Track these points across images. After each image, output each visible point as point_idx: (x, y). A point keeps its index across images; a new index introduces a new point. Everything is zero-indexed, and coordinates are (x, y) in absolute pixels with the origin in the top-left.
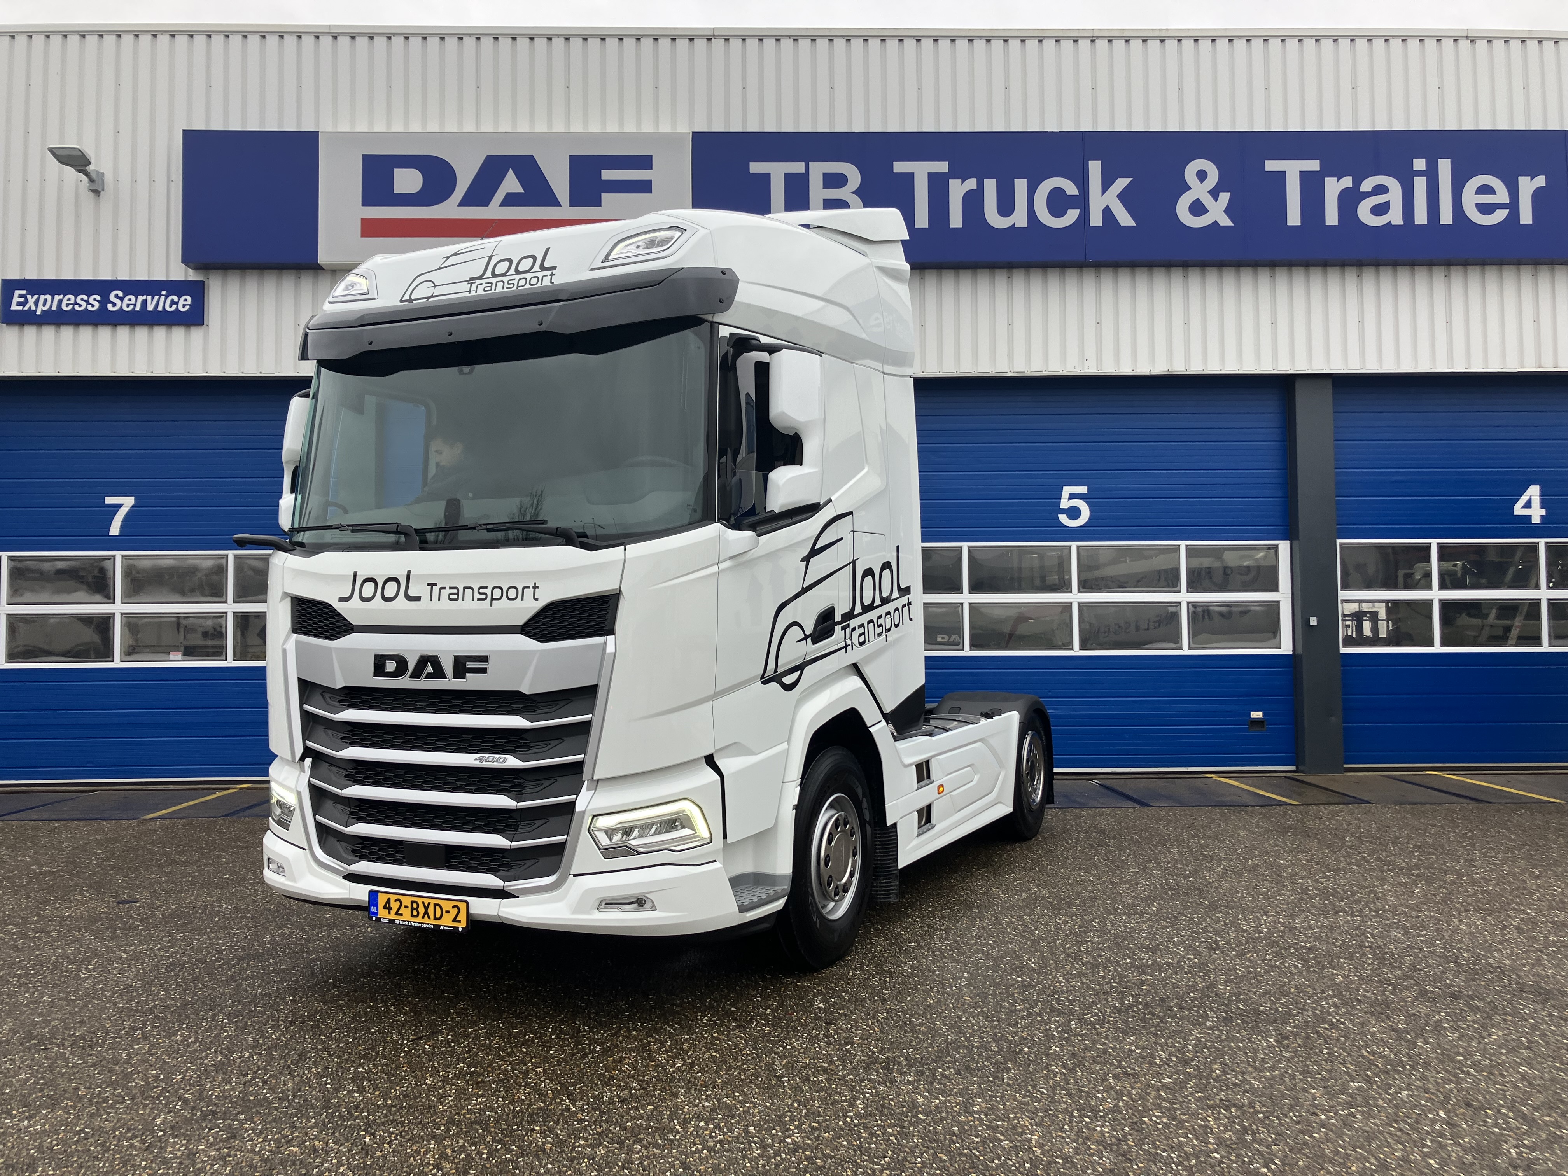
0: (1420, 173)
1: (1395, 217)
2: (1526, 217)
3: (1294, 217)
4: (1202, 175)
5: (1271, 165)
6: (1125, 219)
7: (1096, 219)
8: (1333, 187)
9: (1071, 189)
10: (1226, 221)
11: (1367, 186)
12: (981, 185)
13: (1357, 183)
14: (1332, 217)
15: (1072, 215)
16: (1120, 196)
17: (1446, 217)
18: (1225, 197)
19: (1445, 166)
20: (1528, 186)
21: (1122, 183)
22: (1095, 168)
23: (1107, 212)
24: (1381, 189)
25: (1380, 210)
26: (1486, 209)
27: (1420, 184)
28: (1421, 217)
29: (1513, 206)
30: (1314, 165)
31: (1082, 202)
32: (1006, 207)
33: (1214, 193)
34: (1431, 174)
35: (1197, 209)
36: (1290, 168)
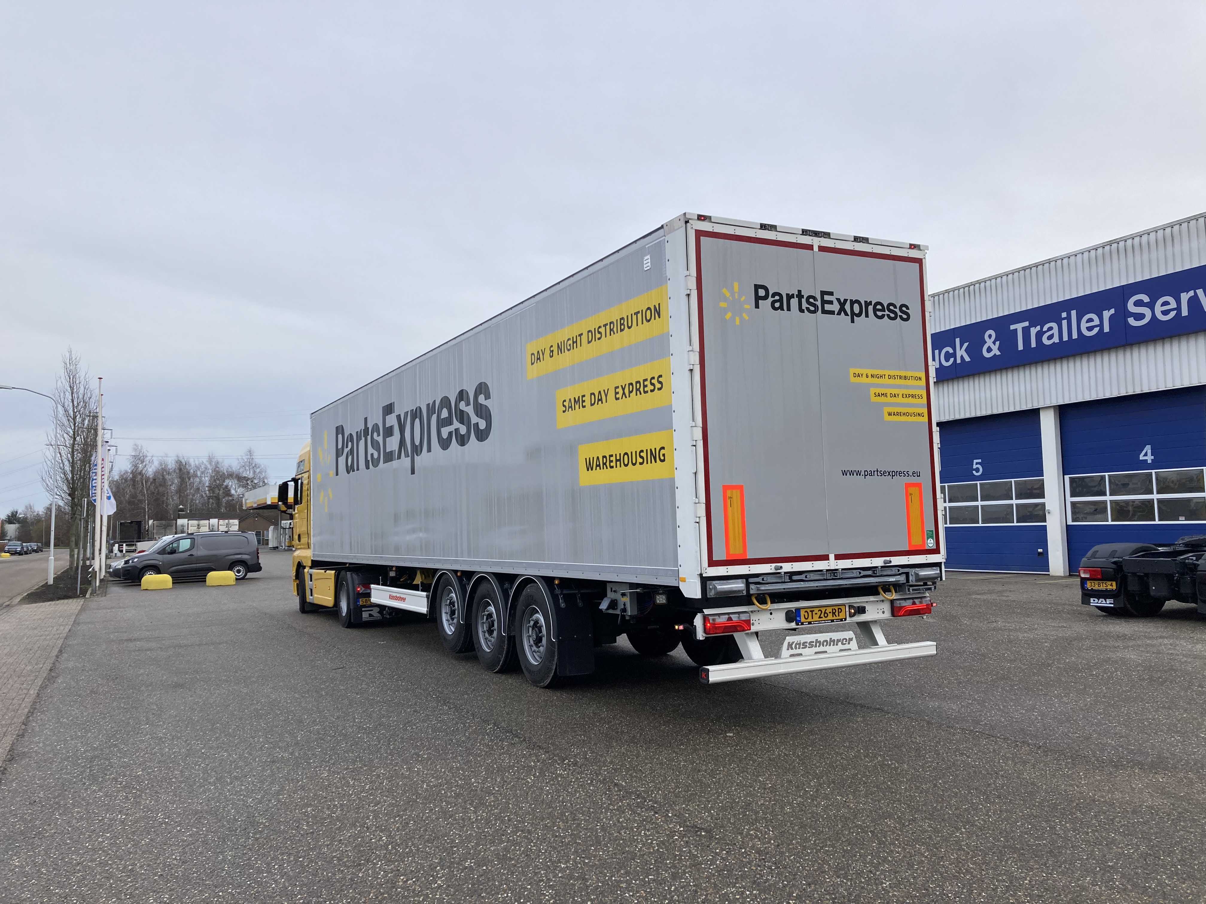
0: (1064, 319)
1: (1056, 339)
2: (1107, 329)
3: (1021, 347)
4: (990, 336)
5: (1012, 327)
6: (967, 359)
7: (959, 361)
8: (1034, 331)
9: (951, 351)
10: (998, 353)
11: (1045, 329)
13: (1042, 328)
14: (1033, 345)
15: (952, 360)
16: (965, 350)
17: (1075, 336)
18: (998, 343)
19: (1074, 313)
20: (1107, 314)
21: (966, 345)
22: (958, 340)
23: (962, 357)
24: (1050, 329)
25: (1050, 337)
26: (1090, 329)
27: (1065, 323)
28: (1065, 338)
29: (1101, 325)
30: (1026, 324)
31: (954, 355)
33: (994, 343)
34: (1069, 318)
35: (989, 350)
36: (1019, 327)
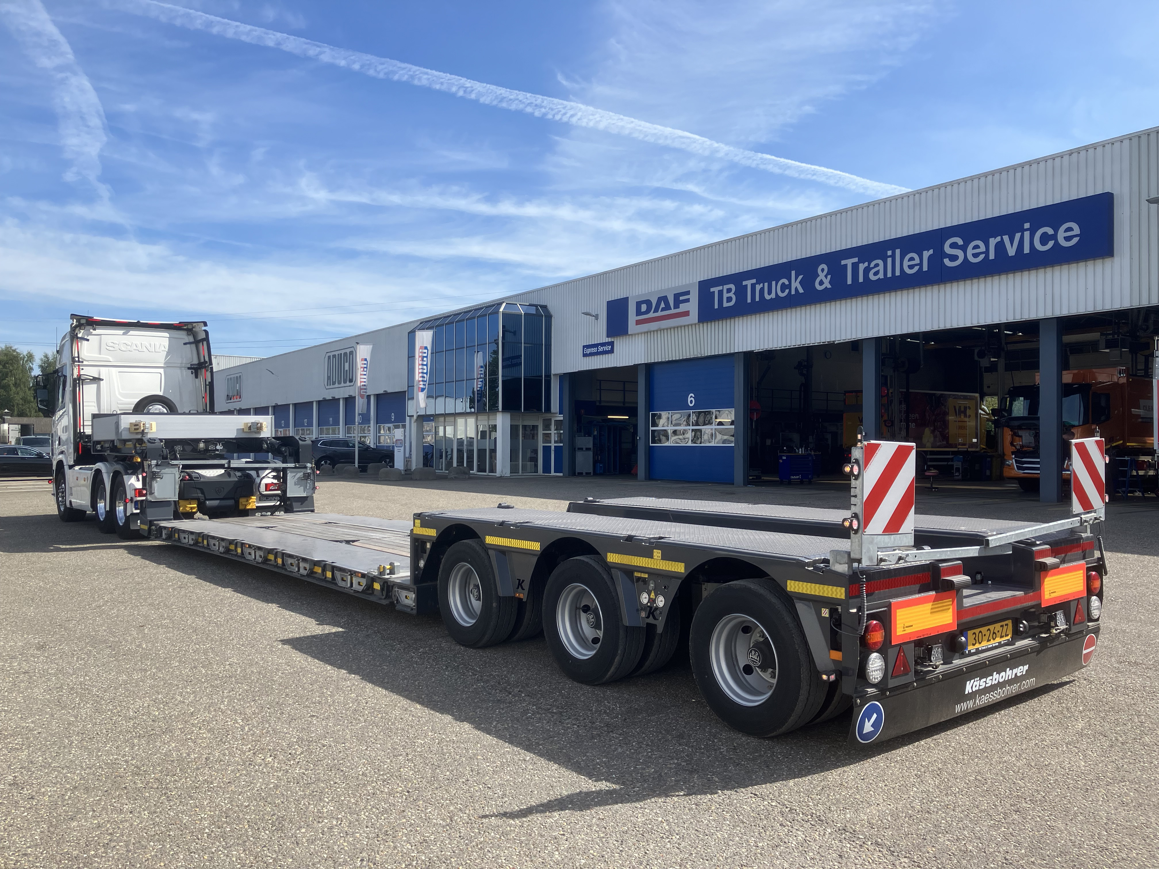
0: (890, 256)
1: (881, 276)
2: (925, 268)
3: (849, 282)
4: (823, 270)
5: (843, 262)
6: (801, 291)
7: (793, 292)
8: (862, 267)
9: (787, 282)
10: (829, 286)
11: (872, 265)
12: (764, 285)
13: (869, 264)
14: (861, 280)
15: (787, 291)
16: (800, 283)
17: (898, 273)
18: (829, 277)
19: (898, 252)
21: (801, 277)
22: (793, 273)
23: (796, 289)
24: (877, 265)
25: (876, 274)
26: (911, 267)
27: (889, 260)
28: (889, 275)
29: (921, 264)
30: (856, 260)
31: (789, 287)
32: (770, 293)
33: (826, 276)
34: (893, 256)
35: (821, 283)
36: (849, 262)
